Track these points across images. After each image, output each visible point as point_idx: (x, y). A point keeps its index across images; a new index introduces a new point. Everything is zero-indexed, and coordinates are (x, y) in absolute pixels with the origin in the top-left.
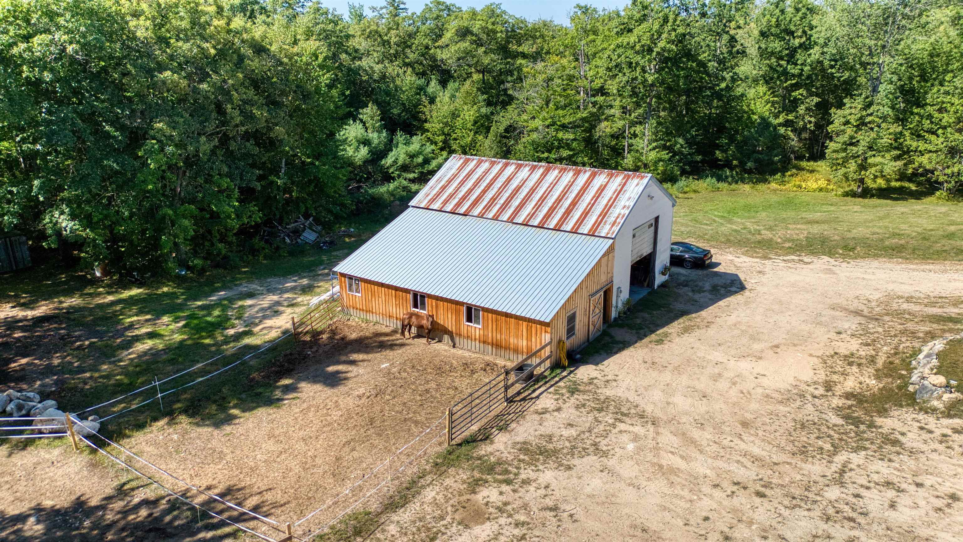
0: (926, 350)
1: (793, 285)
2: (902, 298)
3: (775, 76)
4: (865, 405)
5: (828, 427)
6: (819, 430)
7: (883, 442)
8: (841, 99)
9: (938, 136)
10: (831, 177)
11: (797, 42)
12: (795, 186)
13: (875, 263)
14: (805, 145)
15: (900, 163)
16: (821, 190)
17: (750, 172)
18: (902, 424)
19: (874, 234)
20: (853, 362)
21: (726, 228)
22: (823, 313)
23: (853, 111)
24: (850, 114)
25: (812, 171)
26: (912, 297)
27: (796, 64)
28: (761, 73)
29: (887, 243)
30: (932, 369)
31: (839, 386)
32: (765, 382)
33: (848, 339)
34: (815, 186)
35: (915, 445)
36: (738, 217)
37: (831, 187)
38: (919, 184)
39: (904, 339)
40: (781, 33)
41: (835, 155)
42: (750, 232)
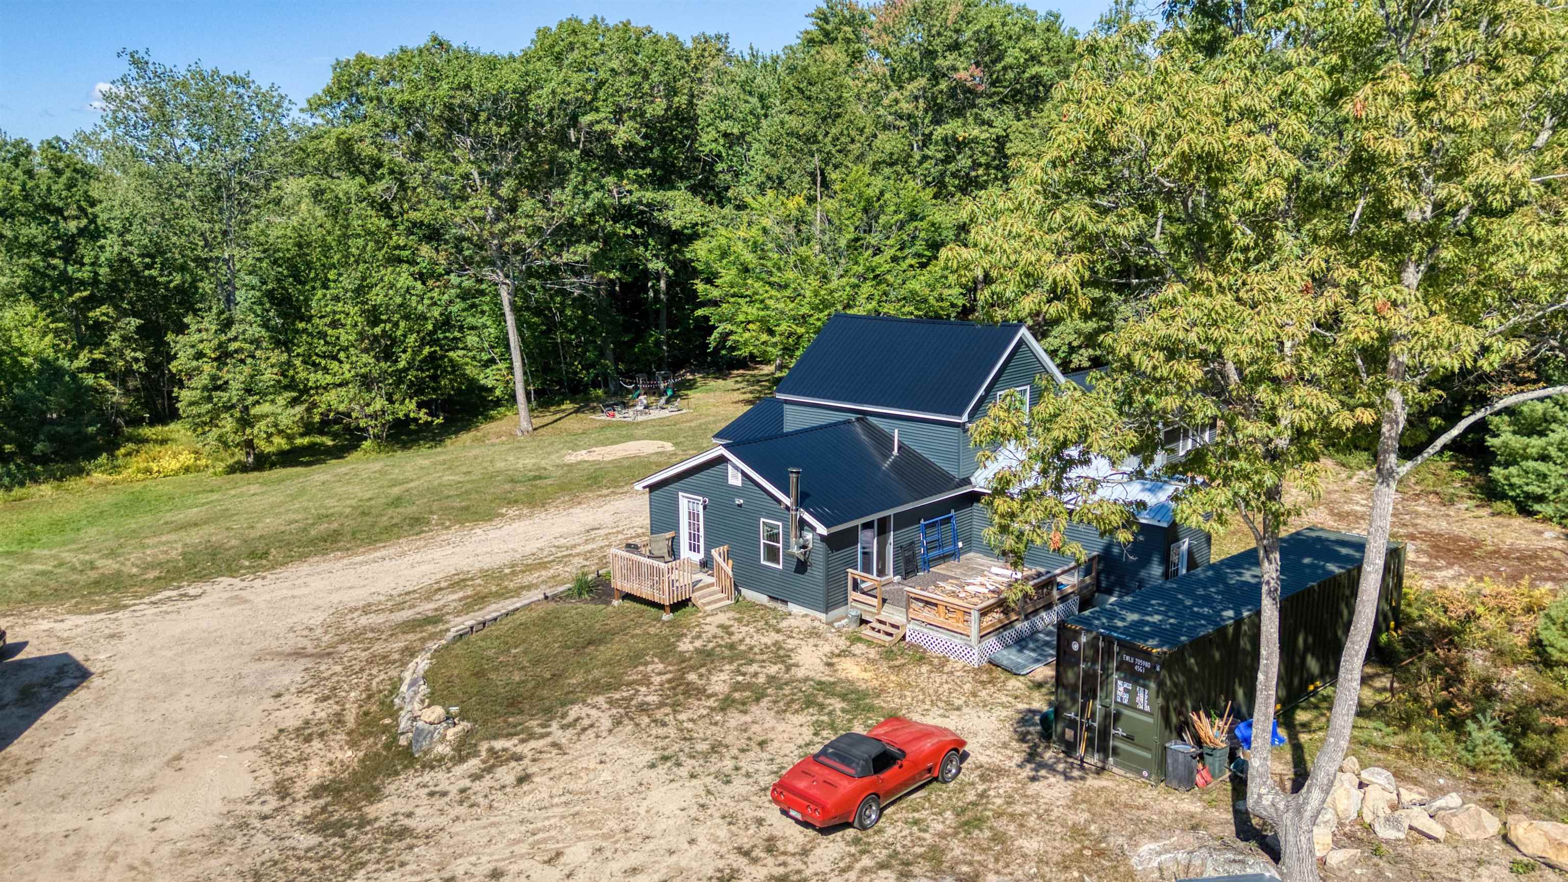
0: (408, 676)
1: (180, 641)
2: (356, 609)
3: (48, 284)
4: (346, 795)
5: (299, 859)
6: (285, 870)
7: (385, 841)
8: (180, 317)
9: (341, 362)
10: (199, 445)
11: (73, 226)
12: (139, 471)
13: (305, 568)
14: (138, 399)
15: (300, 409)
16: (187, 470)
17: (44, 460)
18: (404, 801)
19: (290, 523)
20: (310, 735)
21: (22, 573)
22: (244, 672)
23: (204, 335)
24: (202, 341)
25: (163, 442)
26: (369, 605)
27: (83, 265)
28: (18, 281)
29: (313, 532)
30: (423, 701)
31: (300, 783)
32: (171, 829)
33: (295, 700)
34: (174, 465)
35: (429, 823)
36: (44, 546)
37: (203, 462)
38: (335, 436)
39: (374, 672)
40: (37, 210)
41: (195, 410)
42: (73, 569)
